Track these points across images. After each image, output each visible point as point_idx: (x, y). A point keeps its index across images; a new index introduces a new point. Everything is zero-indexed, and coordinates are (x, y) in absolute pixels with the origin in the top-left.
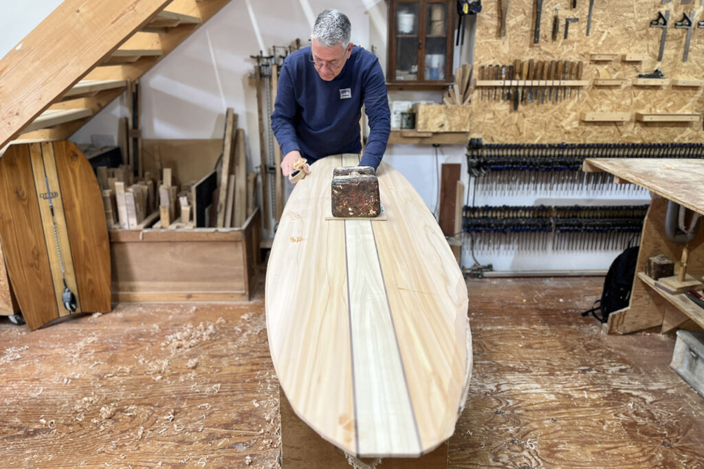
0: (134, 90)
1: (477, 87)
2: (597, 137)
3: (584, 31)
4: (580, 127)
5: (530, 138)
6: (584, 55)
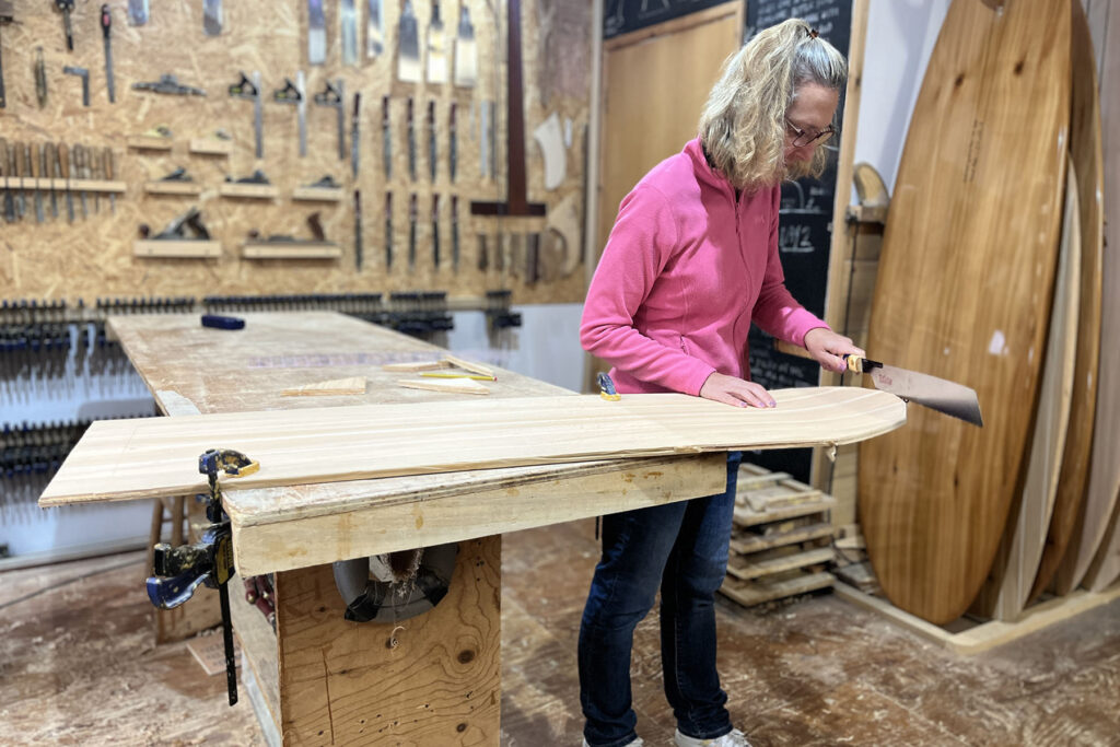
2: (174, 287)
4: (136, 268)
5: (33, 289)
6: (112, 137)
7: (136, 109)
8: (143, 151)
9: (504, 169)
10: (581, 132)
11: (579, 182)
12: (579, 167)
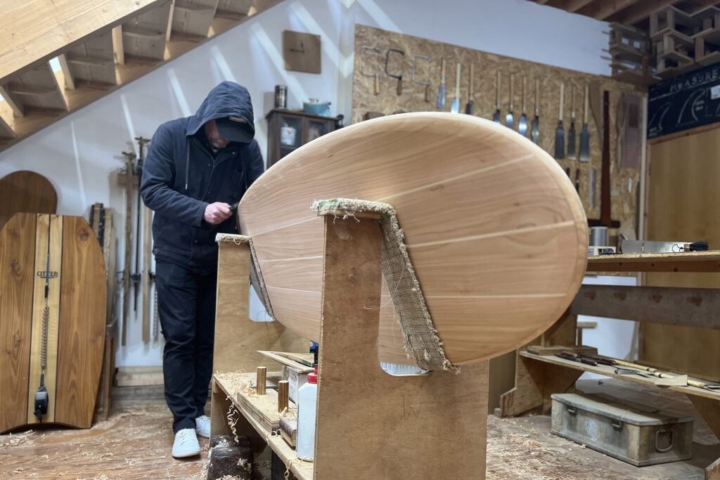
9: (599, 203)
10: (636, 185)
11: (634, 211)
12: (634, 203)
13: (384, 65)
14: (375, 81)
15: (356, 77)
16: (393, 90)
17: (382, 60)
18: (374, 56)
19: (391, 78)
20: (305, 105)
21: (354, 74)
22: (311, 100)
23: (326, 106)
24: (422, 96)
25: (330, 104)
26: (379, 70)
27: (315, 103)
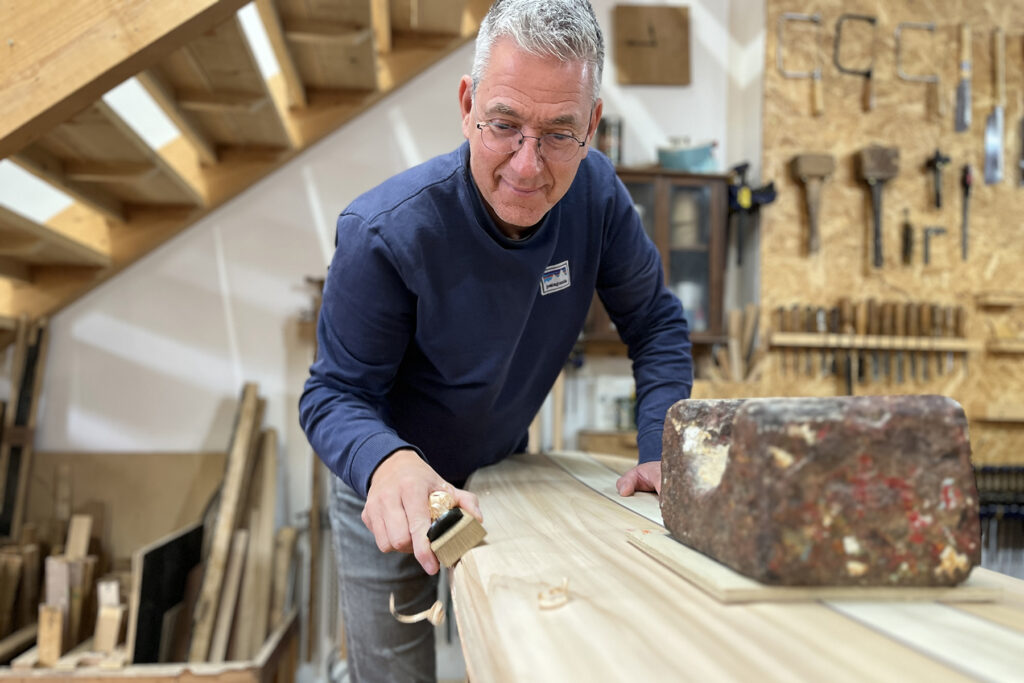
0: (32, 339)
1: (773, 348)
2: (1006, 453)
3: (958, 252)
6: (961, 296)
7: (985, 265)
8: (989, 308)
13: (831, 50)
14: (812, 86)
15: (769, 85)
16: (853, 103)
17: (828, 39)
18: (808, 33)
19: (848, 78)
20: (662, 154)
21: (765, 76)
22: (675, 141)
23: (706, 151)
24: (918, 108)
25: (714, 145)
26: (821, 61)
27: (682, 146)
